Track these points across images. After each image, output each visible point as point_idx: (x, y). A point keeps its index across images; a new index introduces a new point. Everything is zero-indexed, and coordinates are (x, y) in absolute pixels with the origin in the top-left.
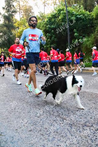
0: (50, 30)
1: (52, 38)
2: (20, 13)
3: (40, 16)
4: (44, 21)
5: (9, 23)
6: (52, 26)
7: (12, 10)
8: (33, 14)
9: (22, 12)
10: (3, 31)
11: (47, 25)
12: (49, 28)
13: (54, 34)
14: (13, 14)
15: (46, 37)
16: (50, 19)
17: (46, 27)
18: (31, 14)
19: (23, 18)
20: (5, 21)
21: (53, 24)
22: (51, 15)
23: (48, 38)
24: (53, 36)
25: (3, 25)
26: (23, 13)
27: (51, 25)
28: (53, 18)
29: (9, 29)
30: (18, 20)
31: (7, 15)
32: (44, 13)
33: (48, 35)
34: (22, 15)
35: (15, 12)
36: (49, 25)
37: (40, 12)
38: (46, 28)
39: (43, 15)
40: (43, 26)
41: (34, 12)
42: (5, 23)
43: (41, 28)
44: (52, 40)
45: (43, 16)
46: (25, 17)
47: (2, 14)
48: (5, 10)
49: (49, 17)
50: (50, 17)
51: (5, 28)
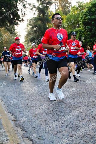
0: (89, 22)
1: (92, 31)
2: (55, 4)
3: (78, 7)
4: (83, 12)
5: (44, 16)
6: (93, 17)
7: (47, 1)
8: (70, 4)
9: (57, 3)
10: (37, 25)
11: (86, 16)
12: (89, 19)
13: (94, 26)
14: (48, 6)
15: (86, 29)
16: (90, 9)
17: (85, 18)
18: (67, 4)
19: (58, 10)
20: (39, 14)
21: (93, 14)
22: (92, 4)
23: (88, 31)
24: (94, 28)
25: (37, 18)
26: (58, 5)
27: (91, 16)
28: (93, 7)
29: (43, 23)
30: (53, 12)
31: (42, 7)
32: (83, 2)
33: (87, 27)
34: (58, 6)
35: (50, 3)
36: (89, 16)
37: (78, 2)
38: (85, 20)
39: (82, 4)
40: (82, 18)
41: (71, 2)
42: (40, 16)
43: (79, 20)
44: (92, 33)
45: (81, 6)
46: (61, 9)
47: (36, 7)
48: (39, 2)
49: (88, 6)
50: (90, 7)
51: (39, 22)
